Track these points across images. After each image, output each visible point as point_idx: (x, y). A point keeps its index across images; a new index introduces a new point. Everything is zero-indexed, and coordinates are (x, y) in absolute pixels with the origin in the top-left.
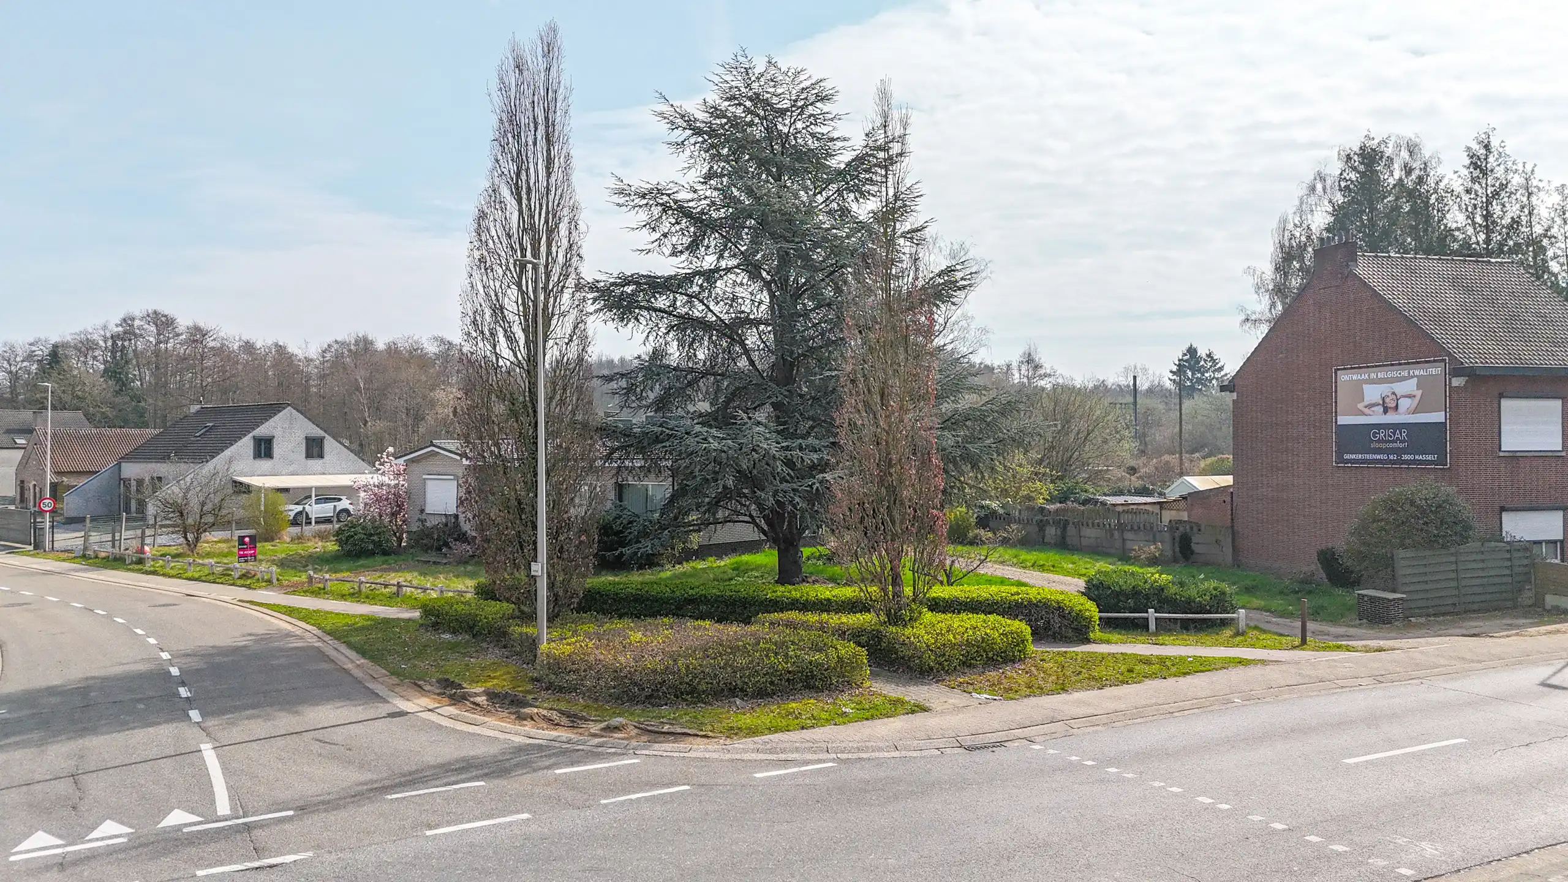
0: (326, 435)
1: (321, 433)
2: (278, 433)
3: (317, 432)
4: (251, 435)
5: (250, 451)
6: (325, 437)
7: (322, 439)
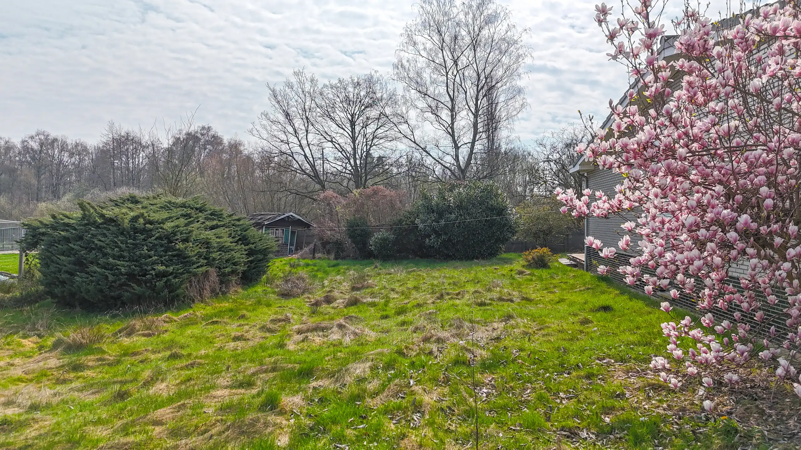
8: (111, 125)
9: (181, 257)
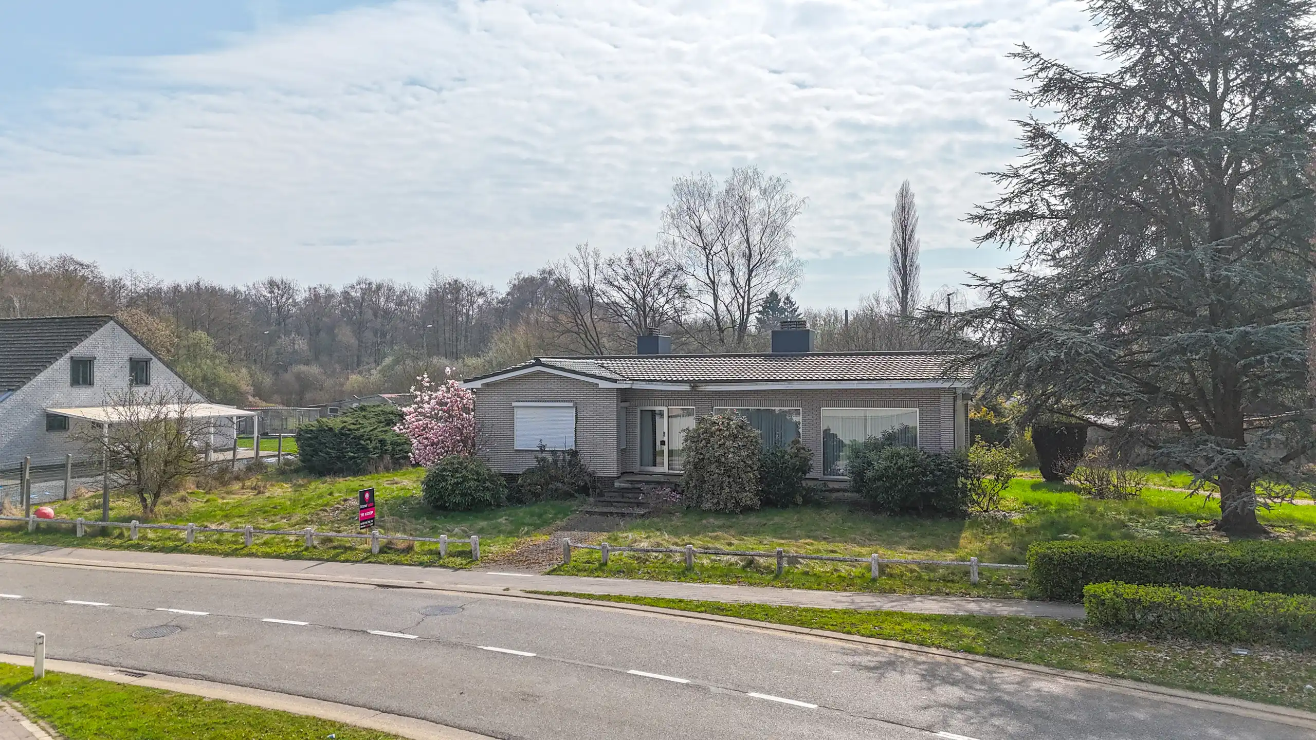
0: (153, 357)
1: (148, 354)
2: (99, 353)
3: (143, 353)
4: (68, 355)
5: (67, 377)
6: (151, 359)
7: (146, 362)
8: (436, 274)
9: (365, 449)
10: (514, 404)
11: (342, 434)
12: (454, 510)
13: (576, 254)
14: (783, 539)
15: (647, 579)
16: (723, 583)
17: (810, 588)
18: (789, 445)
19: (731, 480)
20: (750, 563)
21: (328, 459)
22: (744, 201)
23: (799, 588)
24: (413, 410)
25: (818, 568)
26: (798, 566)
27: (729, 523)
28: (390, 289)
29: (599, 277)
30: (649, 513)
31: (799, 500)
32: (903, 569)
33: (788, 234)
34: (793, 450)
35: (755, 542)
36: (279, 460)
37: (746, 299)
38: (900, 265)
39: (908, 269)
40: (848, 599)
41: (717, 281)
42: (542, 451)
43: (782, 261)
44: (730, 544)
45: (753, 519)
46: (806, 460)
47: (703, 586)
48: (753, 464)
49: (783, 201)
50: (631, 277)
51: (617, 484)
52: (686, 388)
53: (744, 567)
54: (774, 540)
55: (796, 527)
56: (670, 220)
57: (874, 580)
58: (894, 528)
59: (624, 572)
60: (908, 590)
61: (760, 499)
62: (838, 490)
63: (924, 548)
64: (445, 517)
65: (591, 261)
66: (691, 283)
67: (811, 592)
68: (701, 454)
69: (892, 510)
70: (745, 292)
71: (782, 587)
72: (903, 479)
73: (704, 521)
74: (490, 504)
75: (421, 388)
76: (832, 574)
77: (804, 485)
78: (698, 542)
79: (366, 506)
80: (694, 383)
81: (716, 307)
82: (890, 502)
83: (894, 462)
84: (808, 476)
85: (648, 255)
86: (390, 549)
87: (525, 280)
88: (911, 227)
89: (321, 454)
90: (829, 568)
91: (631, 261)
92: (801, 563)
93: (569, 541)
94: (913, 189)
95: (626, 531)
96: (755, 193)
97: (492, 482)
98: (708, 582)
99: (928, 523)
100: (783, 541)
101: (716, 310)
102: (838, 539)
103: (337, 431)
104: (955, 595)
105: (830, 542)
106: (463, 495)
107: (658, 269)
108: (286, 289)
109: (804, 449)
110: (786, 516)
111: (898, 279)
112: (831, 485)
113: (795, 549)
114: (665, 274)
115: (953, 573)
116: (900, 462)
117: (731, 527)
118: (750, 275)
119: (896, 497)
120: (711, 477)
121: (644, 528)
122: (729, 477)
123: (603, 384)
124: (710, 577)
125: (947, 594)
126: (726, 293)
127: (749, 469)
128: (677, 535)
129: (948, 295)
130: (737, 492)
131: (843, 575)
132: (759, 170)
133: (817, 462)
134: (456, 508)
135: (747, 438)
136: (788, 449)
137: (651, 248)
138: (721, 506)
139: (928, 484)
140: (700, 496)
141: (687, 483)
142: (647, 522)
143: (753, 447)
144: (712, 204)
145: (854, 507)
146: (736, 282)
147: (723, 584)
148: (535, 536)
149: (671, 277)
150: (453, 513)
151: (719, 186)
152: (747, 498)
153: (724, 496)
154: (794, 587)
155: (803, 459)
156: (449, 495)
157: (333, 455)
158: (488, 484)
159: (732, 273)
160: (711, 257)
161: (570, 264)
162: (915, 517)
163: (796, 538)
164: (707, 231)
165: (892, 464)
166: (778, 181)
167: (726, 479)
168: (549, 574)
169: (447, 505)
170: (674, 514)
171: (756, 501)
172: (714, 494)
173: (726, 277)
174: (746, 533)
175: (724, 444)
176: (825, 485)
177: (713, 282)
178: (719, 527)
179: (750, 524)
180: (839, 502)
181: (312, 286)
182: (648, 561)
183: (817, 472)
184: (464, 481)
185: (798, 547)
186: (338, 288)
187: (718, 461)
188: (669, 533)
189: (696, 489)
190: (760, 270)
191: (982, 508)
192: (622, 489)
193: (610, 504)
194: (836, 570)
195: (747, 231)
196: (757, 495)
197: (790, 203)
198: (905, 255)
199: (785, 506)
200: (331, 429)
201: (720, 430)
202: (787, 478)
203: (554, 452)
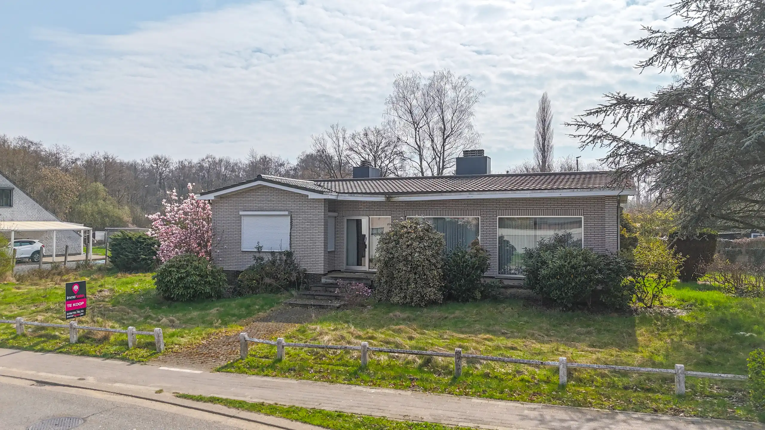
1: (11, 185)
3: (7, 184)
6: (14, 188)
7: (10, 190)
10: (241, 213)
11: (138, 242)
12: (178, 300)
13: (331, 131)
14: (462, 333)
15: (316, 380)
16: (396, 387)
17: (491, 397)
18: (469, 247)
19: (417, 276)
20: (428, 361)
21: (126, 260)
22: (440, 92)
23: (479, 396)
24: (157, 217)
25: (500, 370)
26: (478, 366)
27: (413, 316)
28: (228, 163)
29: (345, 146)
30: (344, 305)
31: (478, 295)
32: (593, 373)
33: (471, 114)
34: (473, 251)
35: (435, 336)
36: (106, 262)
37: (442, 158)
38: (541, 145)
39: (546, 148)
40: (535, 414)
41: (422, 146)
42: (259, 252)
43: (466, 133)
44: (411, 338)
45: (436, 313)
46: (485, 259)
47: (373, 391)
48: (437, 262)
49: (467, 93)
50: (367, 146)
51: (323, 280)
52: (382, 199)
53: (421, 367)
54: (454, 334)
55: (476, 321)
56: (391, 106)
57: (562, 387)
58: (568, 323)
59: (295, 370)
60: (606, 403)
61: (443, 294)
62: (512, 287)
63: (605, 345)
64: (169, 306)
65: (340, 135)
66: (404, 148)
67: (492, 402)
68: (391, 253)
69: (566, 306)
70: (441, 154)
71: (460, 395)
72: (576, 277)
73: (391, 314)
74: (211, 296)
75: (170, 201)
76: (515, 376)
77: (482, 282)
78: (380, 335)
79: (74, 297)
80: (389, 195)
81: (421, 164)
82: (563, 299)
83: (568, 261)
84: (486, 274)
85: (378, 132)
86: (88, 338)
87: (307, 156)
88: (548, 122)
89: (121, 256)
90: (510, 368)
91: (366, 135)
92: (481, 364)
93: (246, 336)
94: (549, 97)
95: (316, 323)
96: (448, 87)
97: (214, 277)
98: (379, 385)
99: (599, 318)
100: (462, 336)
101: (421, 166)
102: (516, 334)
103: (134, 240)
104: (665, 413)
105: (508, 338)
106: (186, 288)
107: (384, 141)
108: (166, 163)
109: (482, 250)
110: (466, 310)
111: (540, 154)
112: (506, 282)
113: (474, 344)
114: (388, 144)
115: (649, 379)
116: (574, 261)
117: (414, 320)
118: (444, 142)
119: (569, 294)
120: (400, 274)
121: (335, 319)
122: (415, 274)
123: (312, 196)
124: (383, 378)
125: (656, 411)
126: (428, 154)
127: (433, 267)
128: (363, 327)
129: (577, 158)
130: (422, 287)
131: (526, 377)
132: (452, 72)
133: (494, 262)
134: (180, 299)
135: (432, 239)
136: (469, 250)
137: (380, 127)
138: (407, 300)
139: (599, 282)
140: (389, 291)
141: (380, 279)
142: (340, 314)
143: (437, 248)
144: (419, 94)
145: (529, 302)
146: (435, 147)
147: (396, 389)
148: (232, 327)
149: (392, 147)
150: (176, 303)
151: (424, 83)
152: (431, 292)
153: (410, 290)
154: (474, 394)
155: (481, 259)
156: (174, 288)
157: (130, 257)
158: (210, 279)
159: (433, 141)
160: (418, 129)
161: (326, 137)
162: (586, 312)
163: (476, 332)
164: (416, 112)
165: (566, 263)
166: (464, 80)
167: (412, 276)
168: (218, 371)
169: (172, 296)
170: (365, 307)
171: (440, 296)
172: (401, 289)
173: (428, 144)
174: (428, 326)
175: (411, 244)
176: (501, 282)
177: (419, 147)
178: (404, 320)
179: (432, 318)
180: (514, 298)
181: (181, 160)
182: (324, 356)
183: (493, 271)
184: (187, 276)
185: (478, 342)
186: (195, 161)
187: (406, 259)
188: (356, 325)
189: (386, 284)
190: (452, 139)
191: (646, 305)
192: (327, 284)
193: (313, 297)
194: (519, 372)
195: (442, 112)
196: (440, 290)
197: (472, 95)
198: (544, 139)
199: (465, 301)
200: (130, 238)
201: (408, 233)
202: (468, 275)
203: (273, 253)
